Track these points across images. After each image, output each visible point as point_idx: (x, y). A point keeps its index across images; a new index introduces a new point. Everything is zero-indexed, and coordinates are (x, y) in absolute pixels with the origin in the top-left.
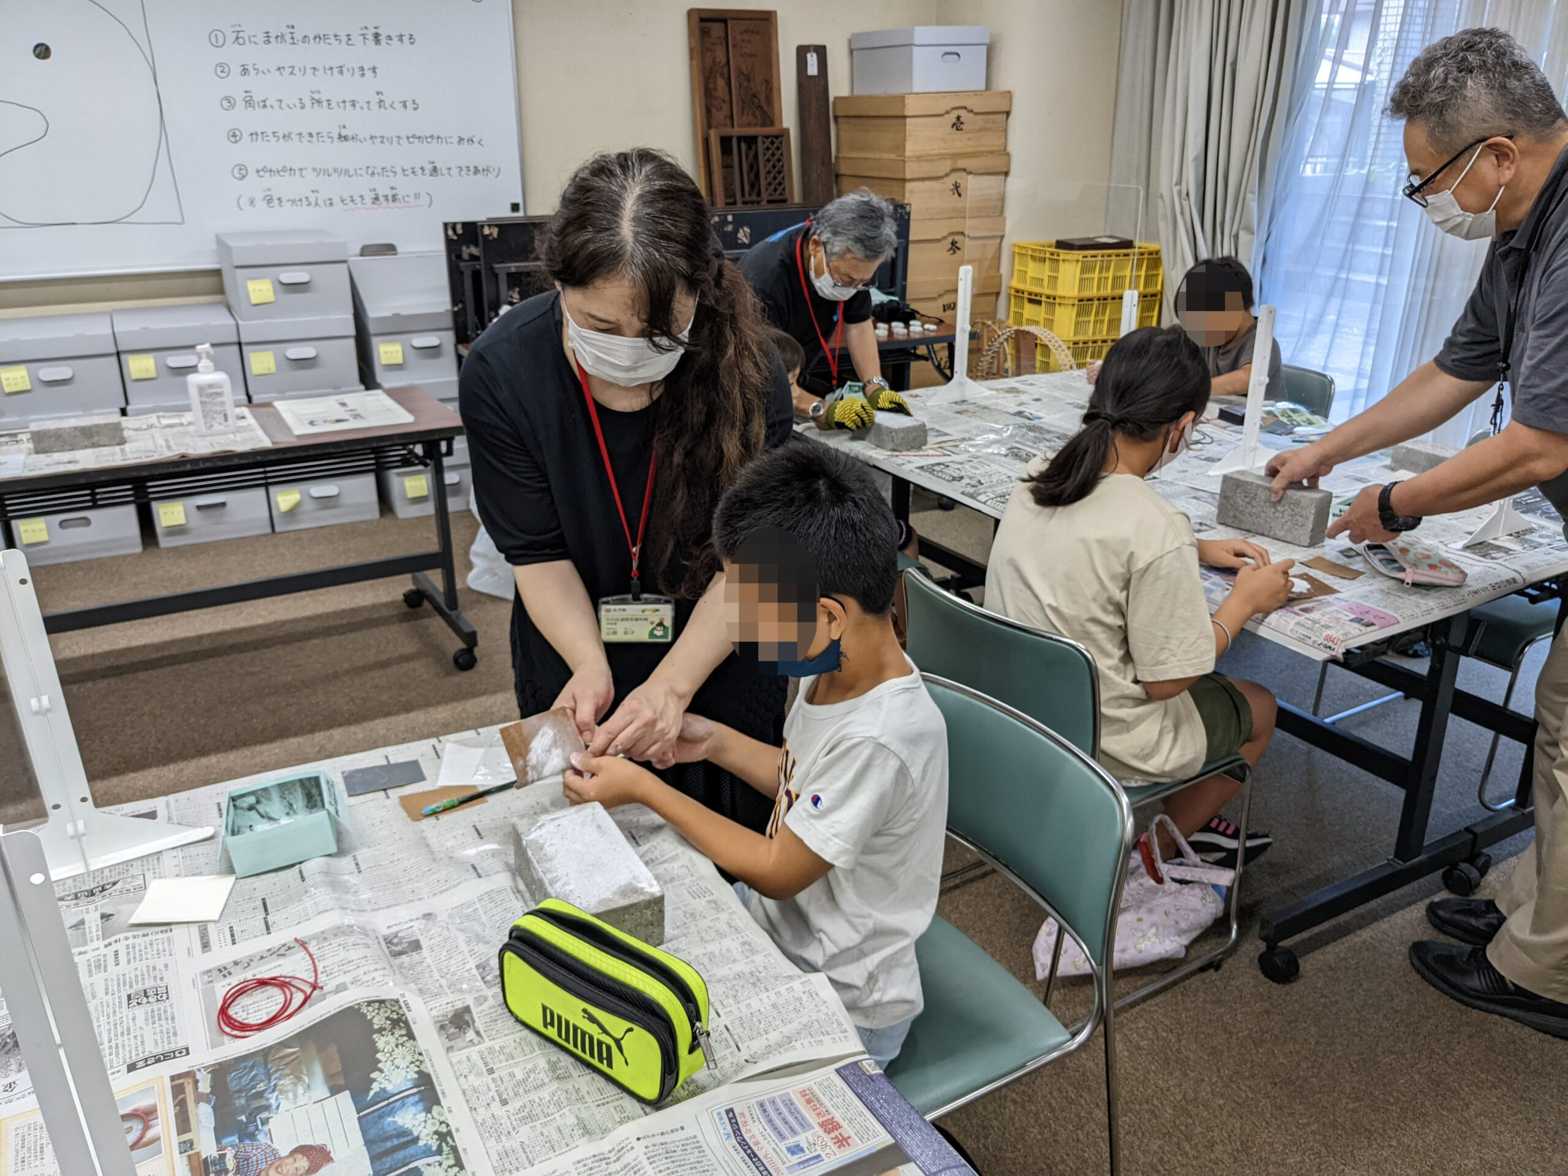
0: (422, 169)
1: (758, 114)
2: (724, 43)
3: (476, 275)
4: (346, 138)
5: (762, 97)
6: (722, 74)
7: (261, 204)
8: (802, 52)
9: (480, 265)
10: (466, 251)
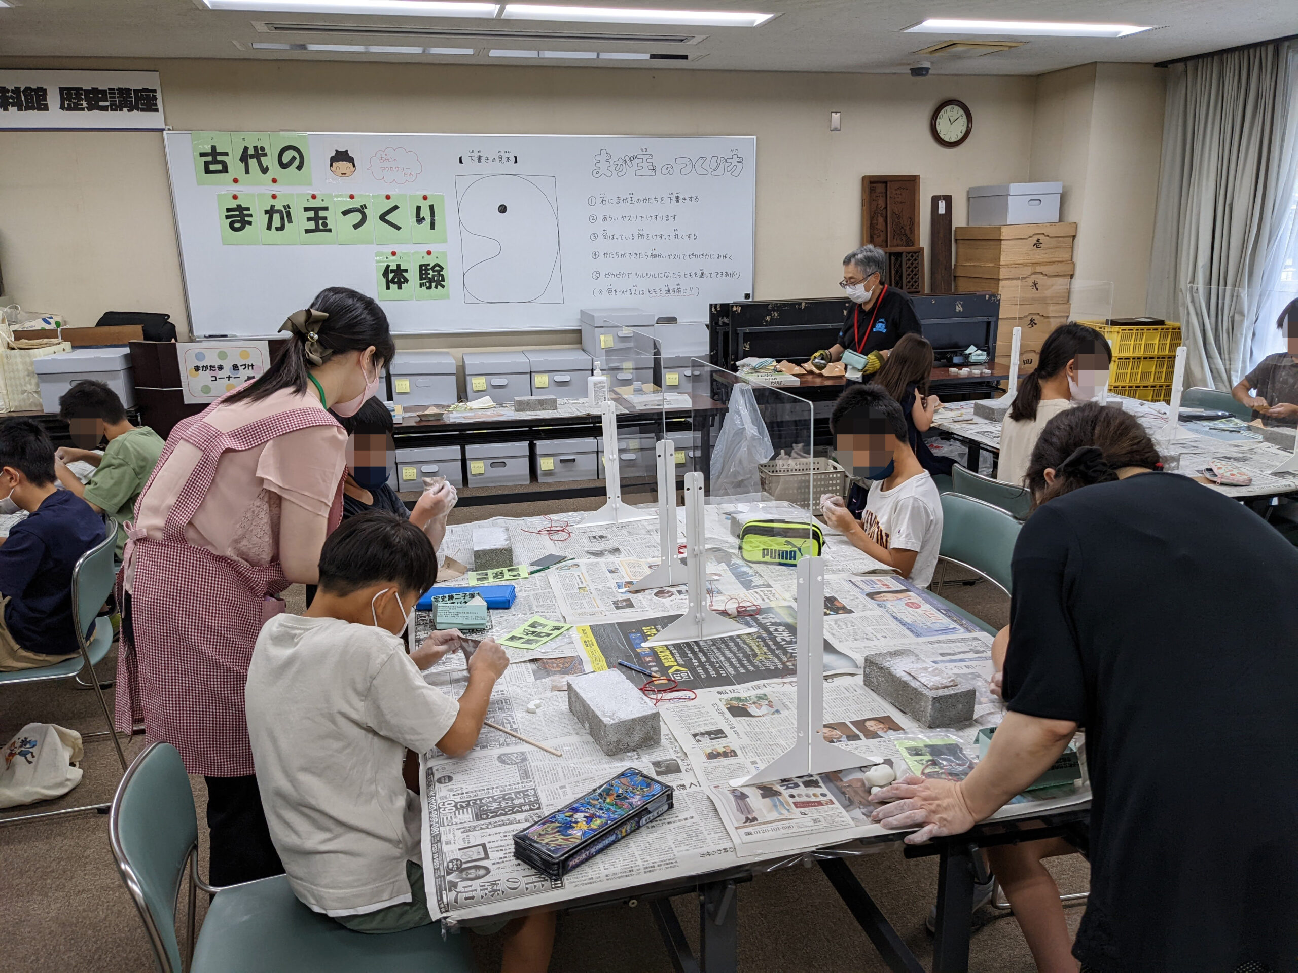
0: (696, 274)
1: (904, 238)
2: (884, 194)
3: (726, 335)
4: (655, 256)
5: (907, 228)
6: (881, 215)
7: (605, 293)
8: (935, 200)
9: (730, 329)
10: (721, 321)
